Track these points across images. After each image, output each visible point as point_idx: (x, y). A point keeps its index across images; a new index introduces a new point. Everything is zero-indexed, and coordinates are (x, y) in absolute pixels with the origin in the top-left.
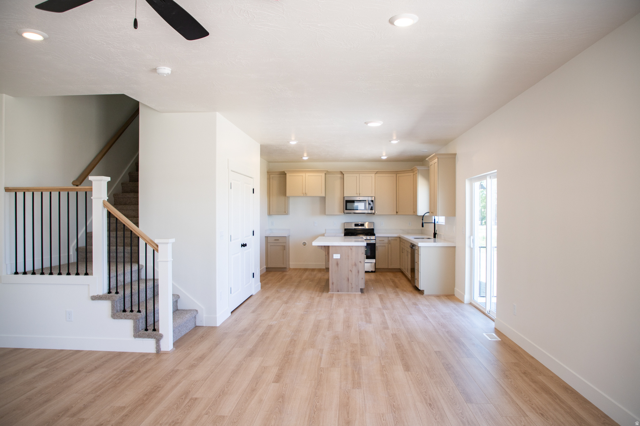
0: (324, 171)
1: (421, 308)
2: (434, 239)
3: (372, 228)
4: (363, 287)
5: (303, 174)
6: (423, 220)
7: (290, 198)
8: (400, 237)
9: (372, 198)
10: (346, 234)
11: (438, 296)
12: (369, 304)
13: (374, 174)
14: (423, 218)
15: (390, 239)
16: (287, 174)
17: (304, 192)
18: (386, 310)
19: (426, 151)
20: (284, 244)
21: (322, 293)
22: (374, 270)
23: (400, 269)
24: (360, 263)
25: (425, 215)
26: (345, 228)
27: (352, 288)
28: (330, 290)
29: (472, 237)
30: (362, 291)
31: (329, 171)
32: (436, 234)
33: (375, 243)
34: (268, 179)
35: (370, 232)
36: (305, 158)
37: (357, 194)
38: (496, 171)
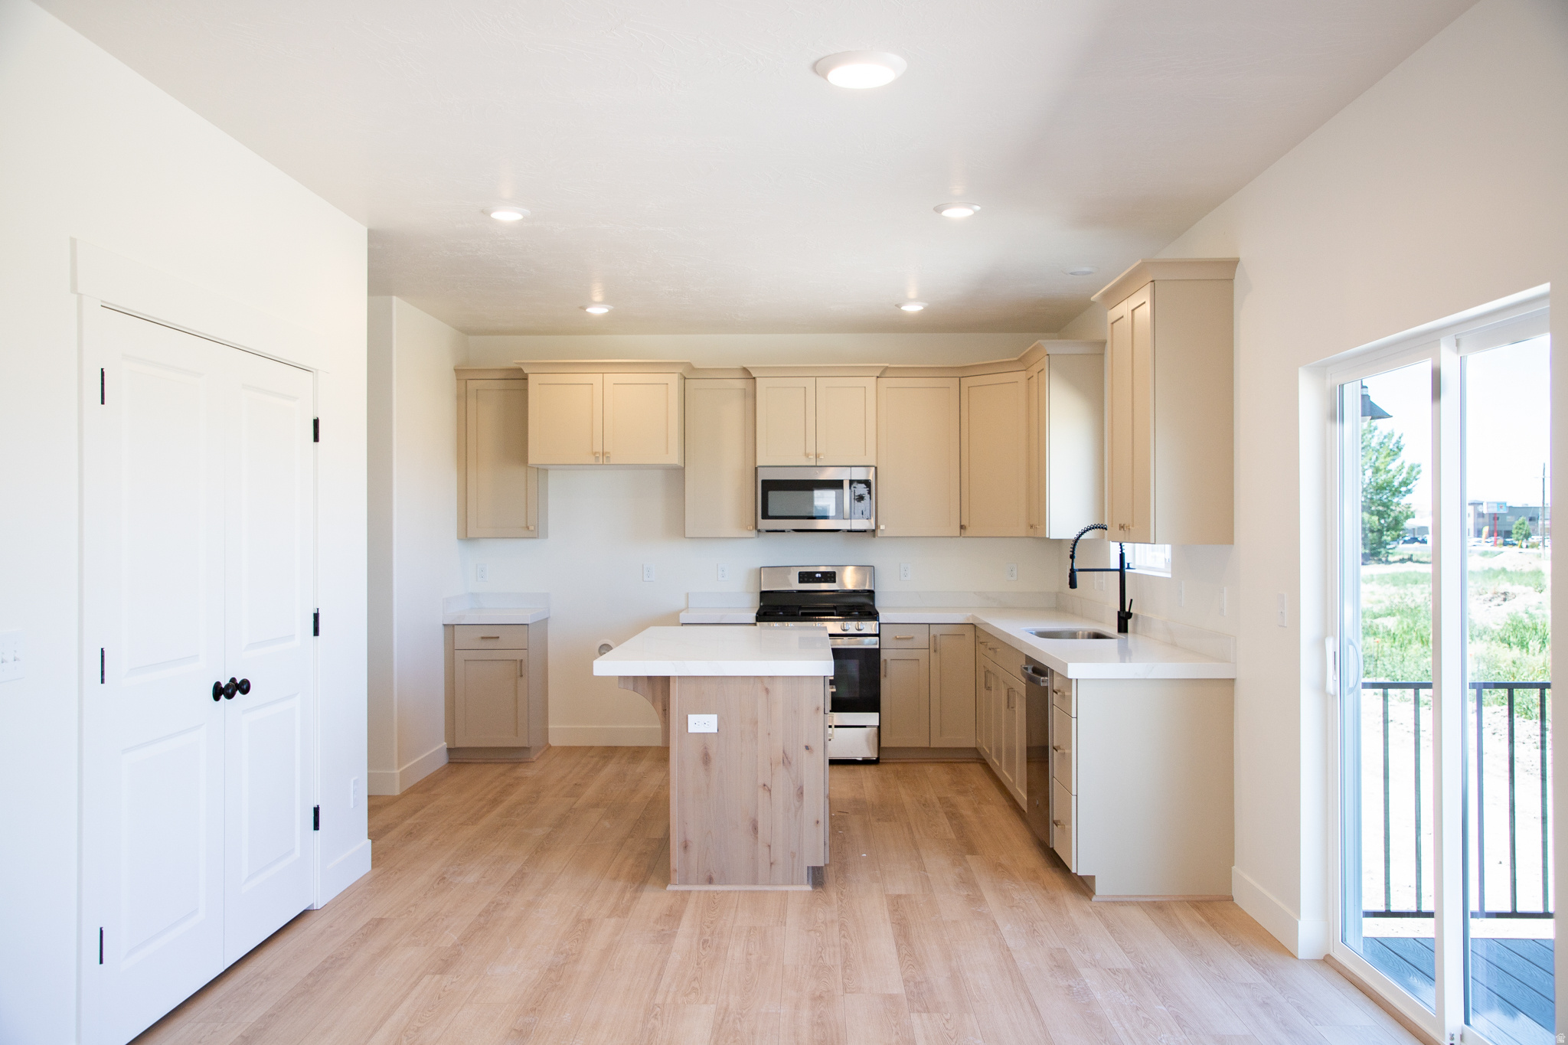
0: (682, 363)
1: (1099, 997)
2: (1122, 636)
3: (867, 588)
4: (818, 857)
5: (596, 379)
6: (1072, 557)
7: (550, 473)
8: (974, 626)
9: (868, 473)
10: (765, 614)
11: (1157, 907)
12: (844, 968)
13: (875, 378)
14: (1073, 552)
15: (934, 630)
16: (530, 377)
17: (598, 448)
18: (925, 1015)
19: (1086, 269)
20: (519, 655)
21: (636, 891)
22: (873, 755)
23: (975, 750)
24: (805, 753)
25: (1083, 537)
26: (763, 589)
27: (771, 864)
28: (675, 877)
29: (1331, 645)
30: (817, 877)
31: (697, 366)
32: (1129, 615)
33: (878, 647)
34: (458, 397)
35: (860, 605)
36: (597, 310)
37: (807, 455)
38: (1545, 288)
